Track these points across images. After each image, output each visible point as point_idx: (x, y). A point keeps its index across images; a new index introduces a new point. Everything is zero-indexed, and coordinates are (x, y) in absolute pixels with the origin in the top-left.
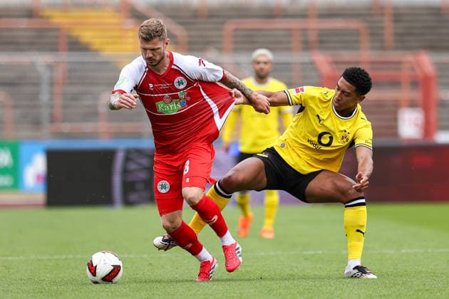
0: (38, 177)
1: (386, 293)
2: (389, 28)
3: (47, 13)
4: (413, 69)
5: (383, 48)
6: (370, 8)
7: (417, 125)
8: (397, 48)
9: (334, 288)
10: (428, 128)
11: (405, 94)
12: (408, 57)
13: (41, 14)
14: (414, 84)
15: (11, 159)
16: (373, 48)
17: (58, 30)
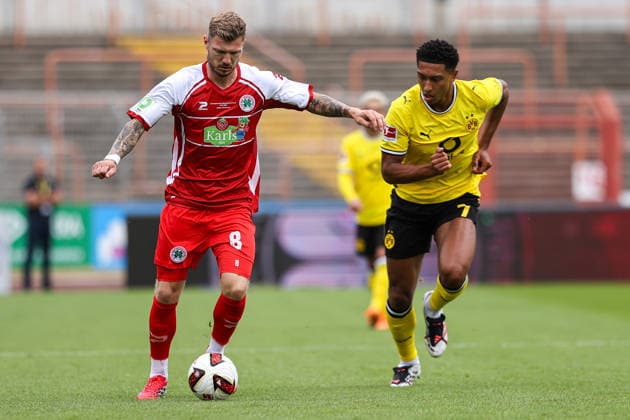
0: (117, 251)
1: (558, 397)
2: (560, 60)
3: (128, 43)
4: (591, 113)
5: (552, 86)
6: (535, 36)
7: (597, 184)
8: (571, 86)
9: (491, 390)
10: (610, 188)
11: (581, 143)
12: (584, 97)
13: (119, 43)
14: (593, 131)
15: (83, 228)
16: (541, 86)
17: (139, 63)
